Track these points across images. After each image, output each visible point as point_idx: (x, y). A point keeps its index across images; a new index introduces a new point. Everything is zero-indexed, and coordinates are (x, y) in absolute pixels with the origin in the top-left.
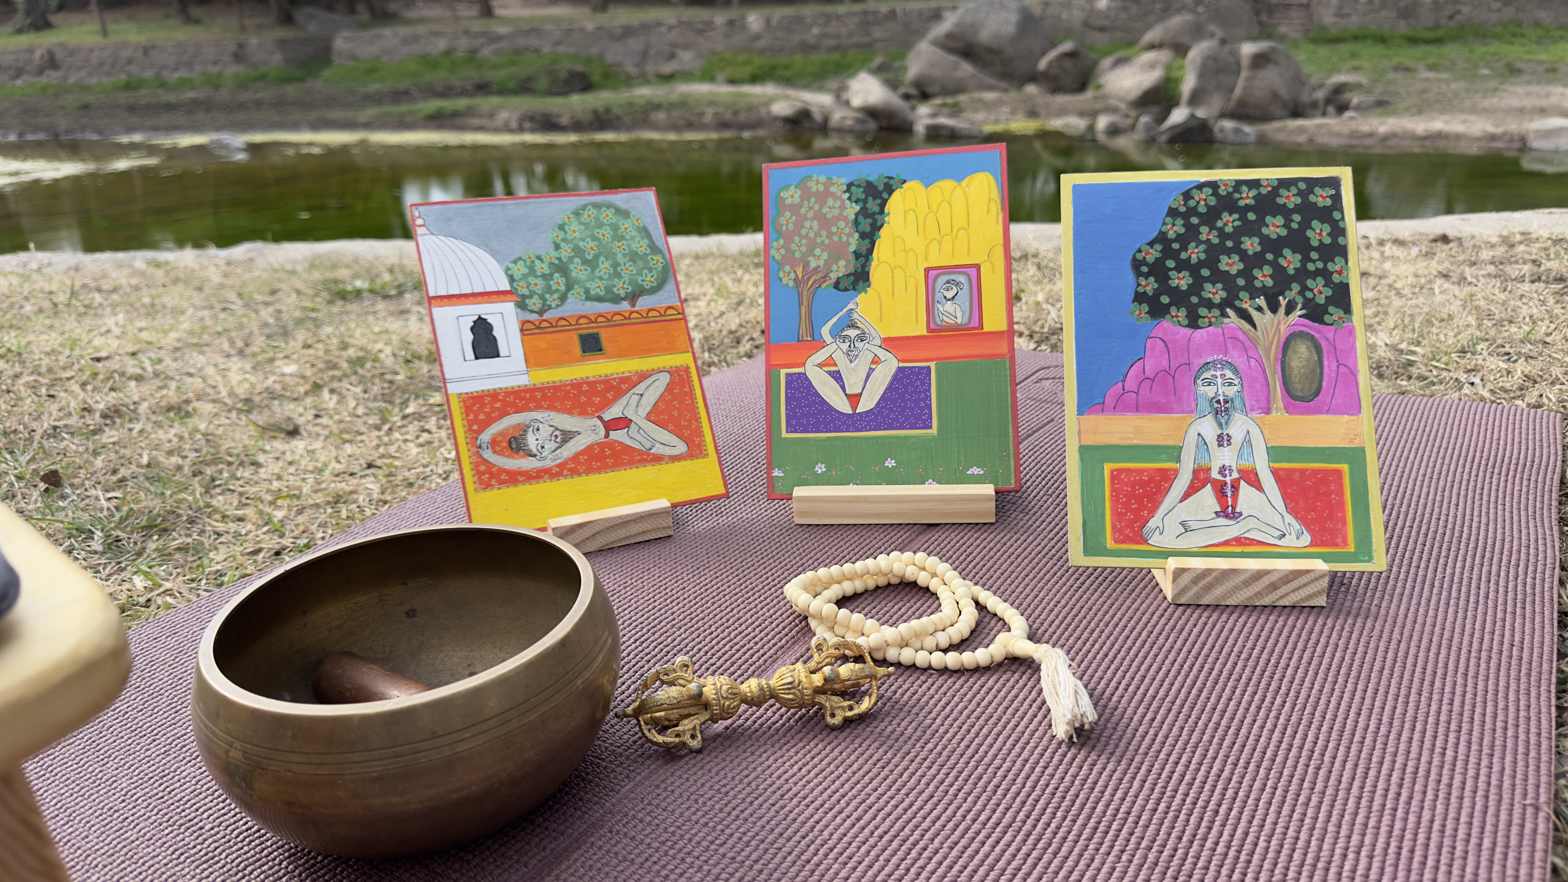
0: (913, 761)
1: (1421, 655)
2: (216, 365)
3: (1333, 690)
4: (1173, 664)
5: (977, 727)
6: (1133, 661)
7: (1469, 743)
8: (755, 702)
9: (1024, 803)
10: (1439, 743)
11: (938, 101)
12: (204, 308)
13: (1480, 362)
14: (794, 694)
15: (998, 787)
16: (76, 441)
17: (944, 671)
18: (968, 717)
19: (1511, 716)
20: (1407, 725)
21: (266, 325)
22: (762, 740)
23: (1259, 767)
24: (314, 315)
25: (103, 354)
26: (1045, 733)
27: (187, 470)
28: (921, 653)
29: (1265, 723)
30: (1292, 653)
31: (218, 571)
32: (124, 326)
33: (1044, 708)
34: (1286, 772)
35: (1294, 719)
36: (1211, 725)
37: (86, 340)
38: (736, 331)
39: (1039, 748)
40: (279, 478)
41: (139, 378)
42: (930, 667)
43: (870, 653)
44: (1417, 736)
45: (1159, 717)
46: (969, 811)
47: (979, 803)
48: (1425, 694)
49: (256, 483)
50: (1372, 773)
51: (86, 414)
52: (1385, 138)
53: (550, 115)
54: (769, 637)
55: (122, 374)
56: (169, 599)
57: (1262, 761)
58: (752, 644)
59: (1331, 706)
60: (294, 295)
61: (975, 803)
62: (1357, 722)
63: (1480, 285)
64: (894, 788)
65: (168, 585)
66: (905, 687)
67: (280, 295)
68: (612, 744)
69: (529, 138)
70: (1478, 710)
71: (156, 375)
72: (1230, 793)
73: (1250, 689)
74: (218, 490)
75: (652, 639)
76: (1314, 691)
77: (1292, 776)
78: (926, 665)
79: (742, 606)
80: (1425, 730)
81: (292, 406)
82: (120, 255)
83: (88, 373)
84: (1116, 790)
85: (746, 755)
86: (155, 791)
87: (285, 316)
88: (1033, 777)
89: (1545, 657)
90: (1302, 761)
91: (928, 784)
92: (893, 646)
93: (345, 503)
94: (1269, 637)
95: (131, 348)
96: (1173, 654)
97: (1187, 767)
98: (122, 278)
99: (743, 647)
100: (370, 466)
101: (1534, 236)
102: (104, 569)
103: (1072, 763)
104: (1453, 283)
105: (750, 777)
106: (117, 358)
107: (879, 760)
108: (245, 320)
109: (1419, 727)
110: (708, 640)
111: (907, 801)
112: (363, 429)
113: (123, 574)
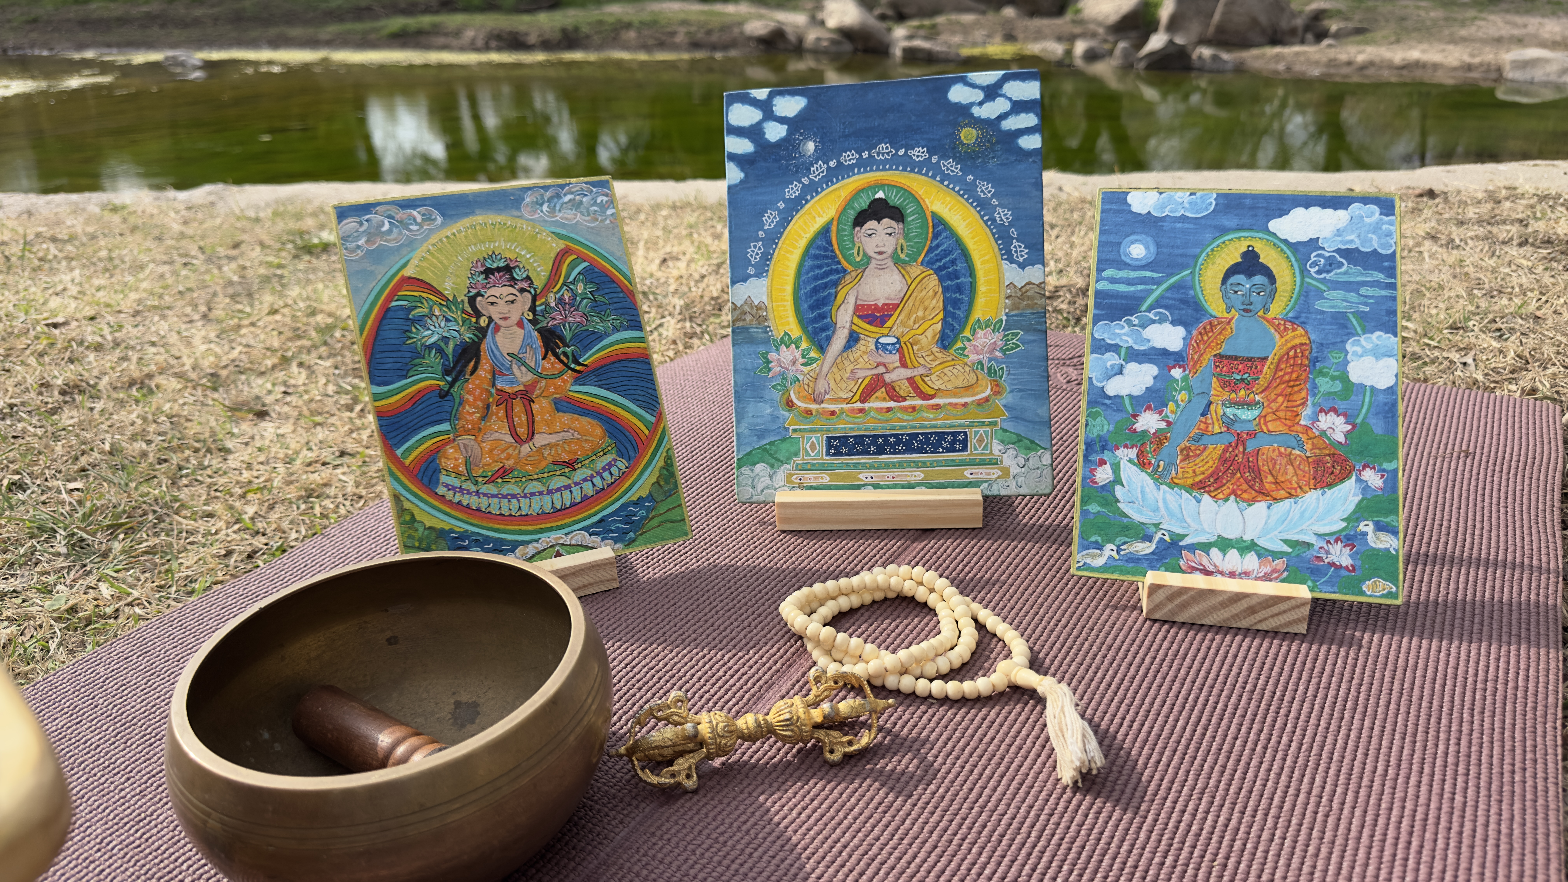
0: (915, 805)
1: (1427, 686)
2: (179, 333)
3: (1340, 727)
4: (1177, 697)
5: (979, 767)
6: (1137, 693)
7: (1478, 787)
8: (750, 737)
9: (1029, 854)
10: (1448, 787)
11: (915, 23)
12: (165, 263)
13: (1473, 340)
14: (792, 730)
15: (1002, 836)
16: (34, 421)
17: (945, 700)
18: (971, 755)
19: (1518, 758)
20: (1415, 767)
21: (231, 283)
22: (759, 778)
23: (1266, 815)
24: (279, 272)
25: (60, 319)
26: (1050, 776)
27: (151, 458)
28: (921, 681)
29: (1272, 765)
30: (1298, 684)
31: (187, 577)
32: (80, 284)
33: (1047, 747)
34: (1294, 821)
35: (1301, 760)
36: (1217, 768)
37: (41, 301)
38: (718, 298)
39: (1044, 793)
40: (249, 467)
41: (98, 348)
42: (930, 696)
43: (868, 681)
44: (1425, 780)
45: (1164, 759)
46: (974, 864)
47: (984, 855)
48: (1432, 732)
49: (225, 473)
50: (1381, 821)
51: (43, 390)
52: (1363, 67)
53: (517, 33)
54: (764, 659)
55: (81, 343)
56: (138, 610)
57: (1270, 809)
58: (746, 668)
59: (1338, 746)
60: (258, 249)
61: (980, 854)
62: (1365, 764)
63: (1468, 248)
64: (896, 837)
65: (136, 593)
66: (905, 718)
67: (243, 247)
68: (604, 784)
69: (495, 57)
70: (1485, 752)
71: (116, 344)
72: (1238, 844)
73: (1256, 727)
74: (185, 481)
75: (643, 663)
76: (1320, 728)
77: (1301, 825)
78: (926, 694)
79: (735, 624)
80: (1433, 772)
81: (260, 381)
82: (74, 197)
83: (45, 342)
84: (1123, 841)
85: (743, 796)
86: (132, 839)
87: (250, 273)
88: (1038, 826)
89: (1550, 688)
90: (1310, 808)
91: (932, 832)
92: (892, 673)
93: (318, 497)
94: (1274, 665)
95: (89, 312)
96: (1177, 684)
97: (1194, 815)
98: (76, 224)
99: (737, 671)
100: (343, 454)
101: (1519, 191)
102: (68, 573)
103: (1077, 811)
104: (1442, 245)
105: (749, 824)
106: (74, 324)
107: (880, 804)
108: (207, 277)
109: (1427, 769)
110: (701, 663)
111: (910, 852)
112: (334, 410)
113: (89, 579)
